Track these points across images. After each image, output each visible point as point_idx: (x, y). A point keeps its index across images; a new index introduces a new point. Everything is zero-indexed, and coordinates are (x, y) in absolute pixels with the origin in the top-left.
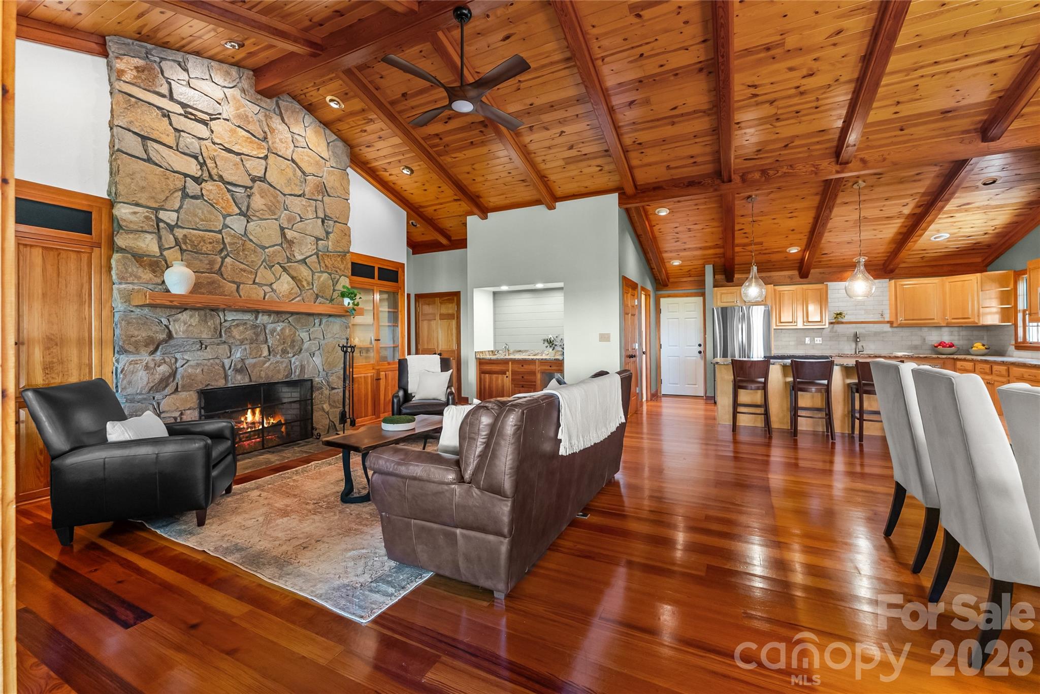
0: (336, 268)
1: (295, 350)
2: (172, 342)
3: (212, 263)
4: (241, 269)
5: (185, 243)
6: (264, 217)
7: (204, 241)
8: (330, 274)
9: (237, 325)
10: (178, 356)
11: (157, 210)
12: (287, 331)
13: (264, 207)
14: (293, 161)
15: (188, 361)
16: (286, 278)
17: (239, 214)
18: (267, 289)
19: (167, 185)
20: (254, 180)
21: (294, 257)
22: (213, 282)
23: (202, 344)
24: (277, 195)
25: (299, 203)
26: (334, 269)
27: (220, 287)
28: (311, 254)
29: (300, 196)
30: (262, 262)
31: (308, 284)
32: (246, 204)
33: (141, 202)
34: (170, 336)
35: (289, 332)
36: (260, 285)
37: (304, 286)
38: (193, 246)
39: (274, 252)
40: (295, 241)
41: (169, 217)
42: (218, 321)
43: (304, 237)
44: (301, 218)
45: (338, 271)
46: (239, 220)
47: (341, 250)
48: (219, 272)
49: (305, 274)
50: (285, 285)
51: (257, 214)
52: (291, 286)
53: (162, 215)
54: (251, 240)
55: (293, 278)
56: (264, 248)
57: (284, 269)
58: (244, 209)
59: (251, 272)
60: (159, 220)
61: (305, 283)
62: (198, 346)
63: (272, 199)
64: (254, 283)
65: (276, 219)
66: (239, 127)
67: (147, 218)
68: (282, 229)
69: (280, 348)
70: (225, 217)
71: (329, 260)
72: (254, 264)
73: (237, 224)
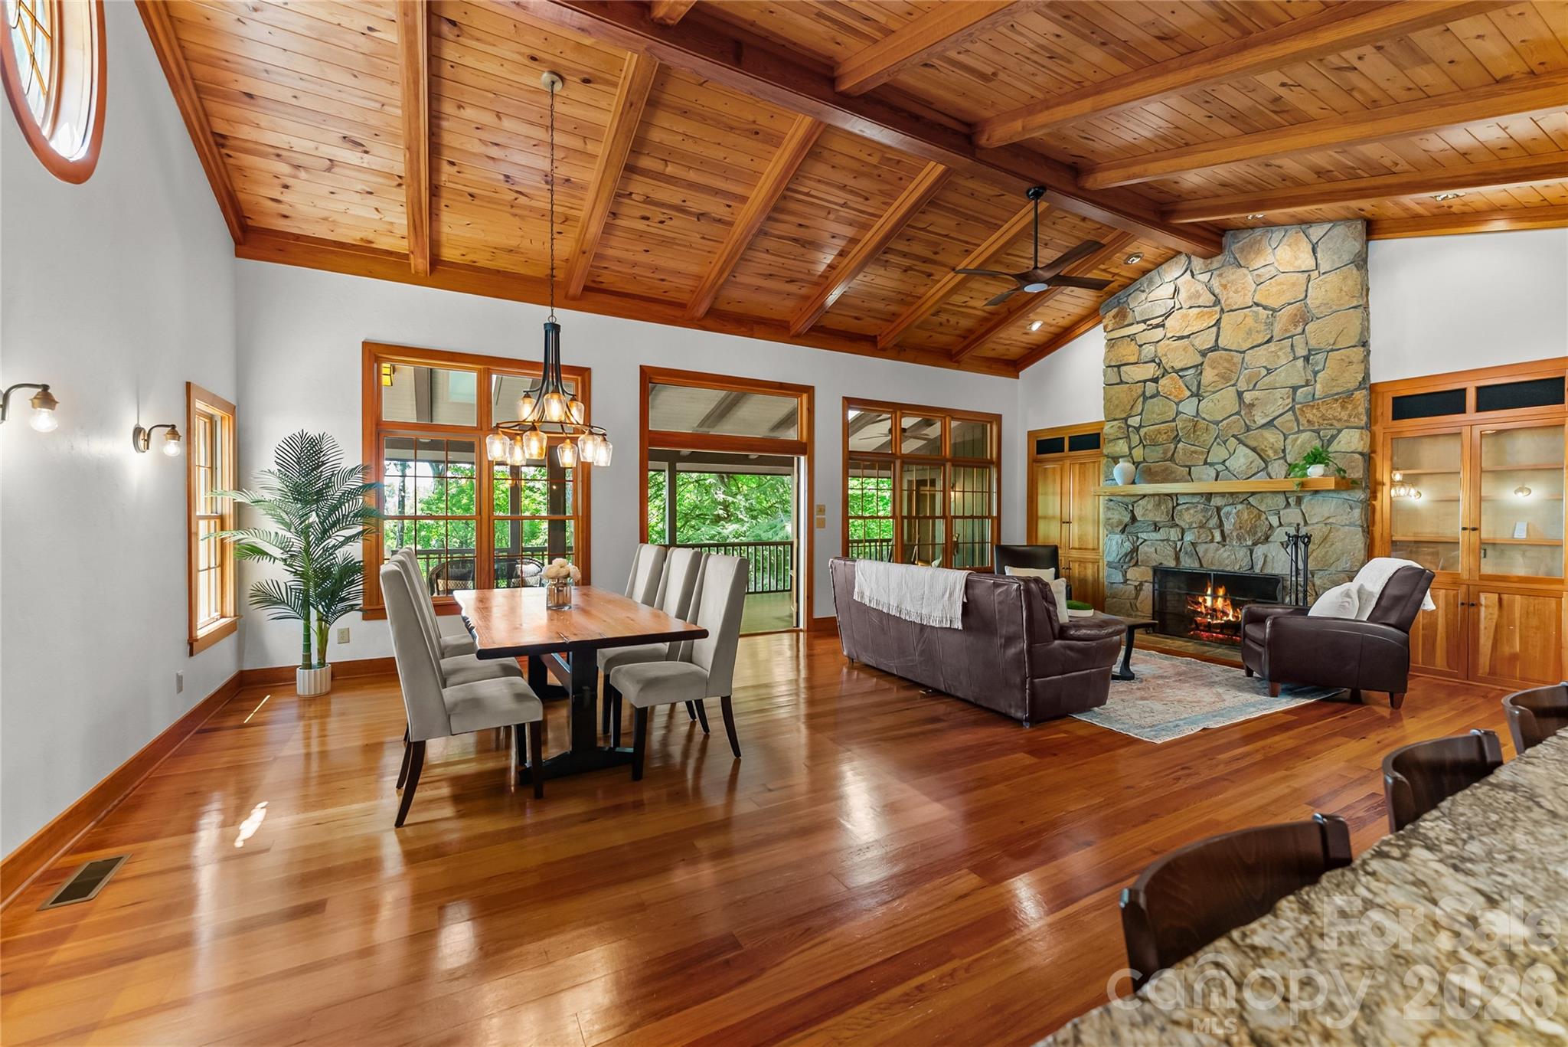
0: (1329, 419)
1: (1257, 537)
2: (1136, 524)
3: (1165, 452)
4: (1192, 452)
5: (1145, 439)
6: (1217, 389)
7: (1160, 433)
8: (1317, 432)
9: (1188, 509)
10: (1139, 535)
11: (1126, 419)
12: (1246, 514)
13: (1216, 378)
14: (1257, 305)
15: (1145, 540)
16: (1242, 449)
17: (1192, 396)
18: (1220, 467)
19: (1132, 396)
20: (1204, 354)
21: (1255, 422)
22: (1166, 469)
23: (1156, 526)
24: (1232, 357)
25: (1265, 352)
26: (1326, 422)
27: (1172, 472)
28: (1281, 411)
29: (1268, 342)
30: (1216, 439)
31: (1276, 452)
32: (1196, 383)
33: (1117, 417)
34: (1134, 519)
35: (1248, 515)
36: (1211, 464)
37: (1269, 456)
38: (1152, 440)
39: (1227, 424)
40: (1256, 402)
41: (1134, 421)
42: (1171, 505)
43: (1270, 393)
44: (1268, 370)
45: (1335, 423)
46: (1190, 402)
47: (1340, 390)
48: (1172, 459)
49: (1272, 440)
50: (1242, 459)
51: (1209, 389)
52: (1251, 460)
53: (1130, 422)
54: (1204, 419)
55: (1254, 450)
56: (1217, 423)
57: (1241, 442)
58: (1194, 389)
59: (1203, 452)
60: (1129, 426)
61: (1270, 453)
62: (1152, 528)
63: (1226, 365)
64: (1206, 463)
65: (1233, 385)
66: (1191, 307)
67: (1120, 427)
68: (1240, 394)
69: (1235, 534)
70: (1177, 404)
71: (1315, 411)
72: (1206, 443)
73: (1189, 408)
